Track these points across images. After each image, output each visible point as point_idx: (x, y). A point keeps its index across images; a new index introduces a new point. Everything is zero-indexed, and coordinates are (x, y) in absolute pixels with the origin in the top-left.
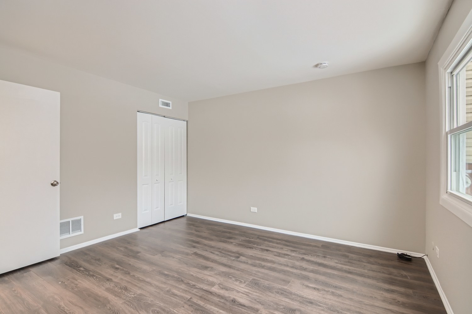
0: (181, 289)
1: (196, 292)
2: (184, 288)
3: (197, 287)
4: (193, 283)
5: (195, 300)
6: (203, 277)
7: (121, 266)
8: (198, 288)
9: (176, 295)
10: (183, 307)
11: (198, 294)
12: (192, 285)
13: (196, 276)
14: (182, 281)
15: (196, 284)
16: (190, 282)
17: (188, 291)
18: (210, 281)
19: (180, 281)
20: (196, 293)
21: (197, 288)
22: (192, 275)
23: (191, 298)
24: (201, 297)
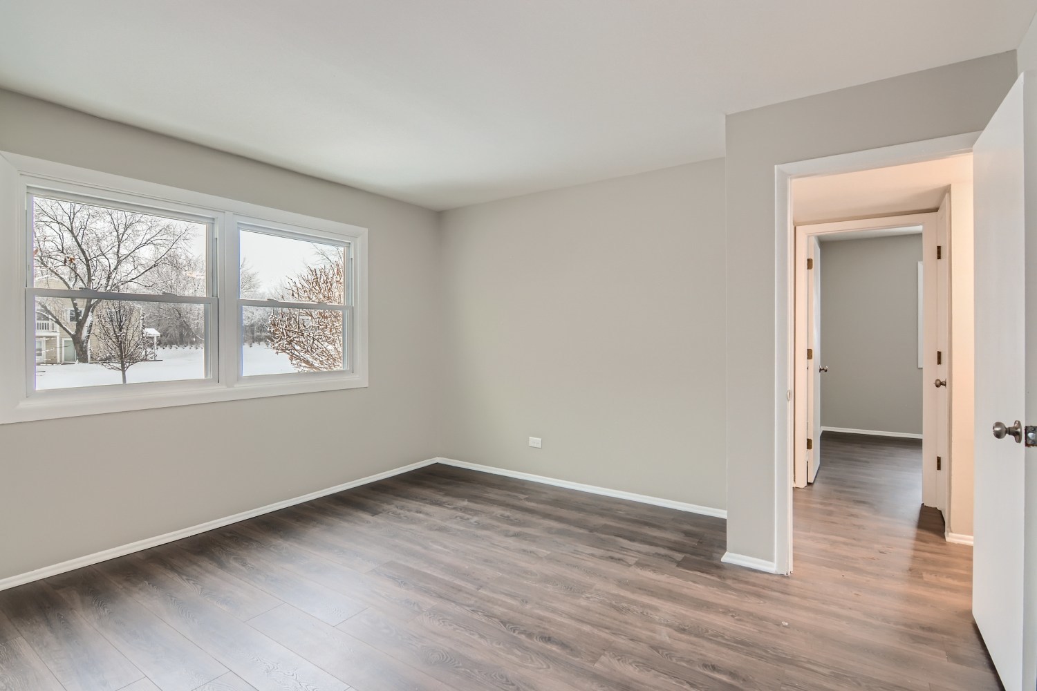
0: (500, 606)
1: (469, 598)
2: (496, 607)
3: (467, 608)
4: (476, 617)
5: (470, 587)
6: (455, 629)
7: (708, 676)
8: (464, 605)
9: (506, 595)
10: (488, 578)
11: (465, 595)
12: (480, 613)
13: (473, 634)
14: (504, 623)
15: (470, 614)
16: (484, 620)
17: (484, 600)
18: (439, 620)
19: (509, 622)
20: (469, 596)
21: (468, 606)
22: (482, 636)
23: (478, 589)
24: (460, 590)
